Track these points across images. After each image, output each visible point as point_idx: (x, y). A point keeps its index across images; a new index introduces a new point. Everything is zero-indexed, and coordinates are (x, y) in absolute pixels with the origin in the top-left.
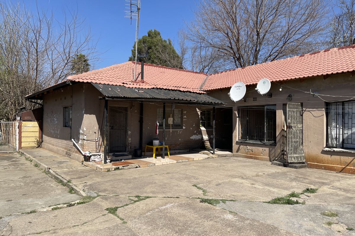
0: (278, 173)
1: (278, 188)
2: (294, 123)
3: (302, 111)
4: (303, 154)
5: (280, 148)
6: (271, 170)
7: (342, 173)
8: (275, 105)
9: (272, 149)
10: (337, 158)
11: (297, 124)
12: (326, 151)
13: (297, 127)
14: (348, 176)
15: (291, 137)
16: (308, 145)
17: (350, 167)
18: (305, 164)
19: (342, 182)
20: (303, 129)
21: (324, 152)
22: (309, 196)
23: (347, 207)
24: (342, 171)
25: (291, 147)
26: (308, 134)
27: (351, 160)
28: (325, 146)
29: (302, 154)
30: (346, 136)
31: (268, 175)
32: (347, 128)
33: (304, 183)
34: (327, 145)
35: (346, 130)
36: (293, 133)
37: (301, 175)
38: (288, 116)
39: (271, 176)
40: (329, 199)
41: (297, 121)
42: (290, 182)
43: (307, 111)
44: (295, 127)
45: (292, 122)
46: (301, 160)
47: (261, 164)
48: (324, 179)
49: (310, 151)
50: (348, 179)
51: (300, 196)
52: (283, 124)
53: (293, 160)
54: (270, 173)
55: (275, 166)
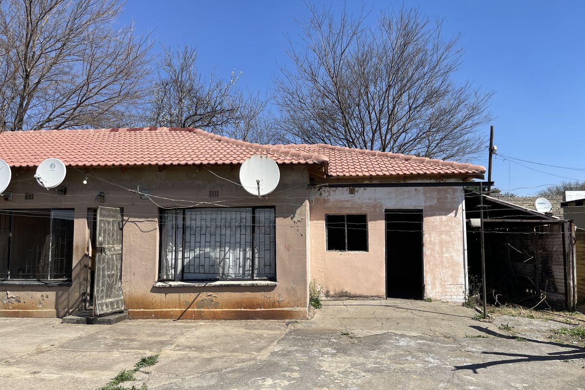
0: (80, 338)
1: (89, 370)
2: (109, 243)
3: (123, 221)
4: (121, 296)
5: (80, 290)
6: (65, 335)
7: (182, 321)
8: (73, 209)
9: (63, 293)
10: (174, 296)
11: (113, 244)
12: (159, 287)
13: (113, 249)
14: (191, 323)
15: (102, 268)
16: (130, 280)
17: (193, 310)
18: (124, 314)
19: (188, 335)
20: (123, 252)
21: (155, 290)
22: (148, 373)
23: (212, 377)
24: (182, 316)
25: (103, 286)
26: (130, 261)
27: (194, 298)
28: (157, 279)
29: (119, 296)
30: (186, 261)
31: (62, 346)
32: (188, 250)
33: (133, 349)
34: (159, 277)
35: (187, 252)
36: (106, 260)
37: (122, 334)
38: (100, 230)
39: (67, 347)
40: (180, 369)
41: (114, 240)
42: (108, 351)
43: (130, 222)
44: (110, 250)
45: (105, 241)
46: (117, 308)
47: (40, 326)
48: (160, 336)
49: (133, 289)
50: (193, 329)
51: (135, 375)
52: (86, 243)
53: (106, 310)
54: (64, 341)
55: (70, 325)
